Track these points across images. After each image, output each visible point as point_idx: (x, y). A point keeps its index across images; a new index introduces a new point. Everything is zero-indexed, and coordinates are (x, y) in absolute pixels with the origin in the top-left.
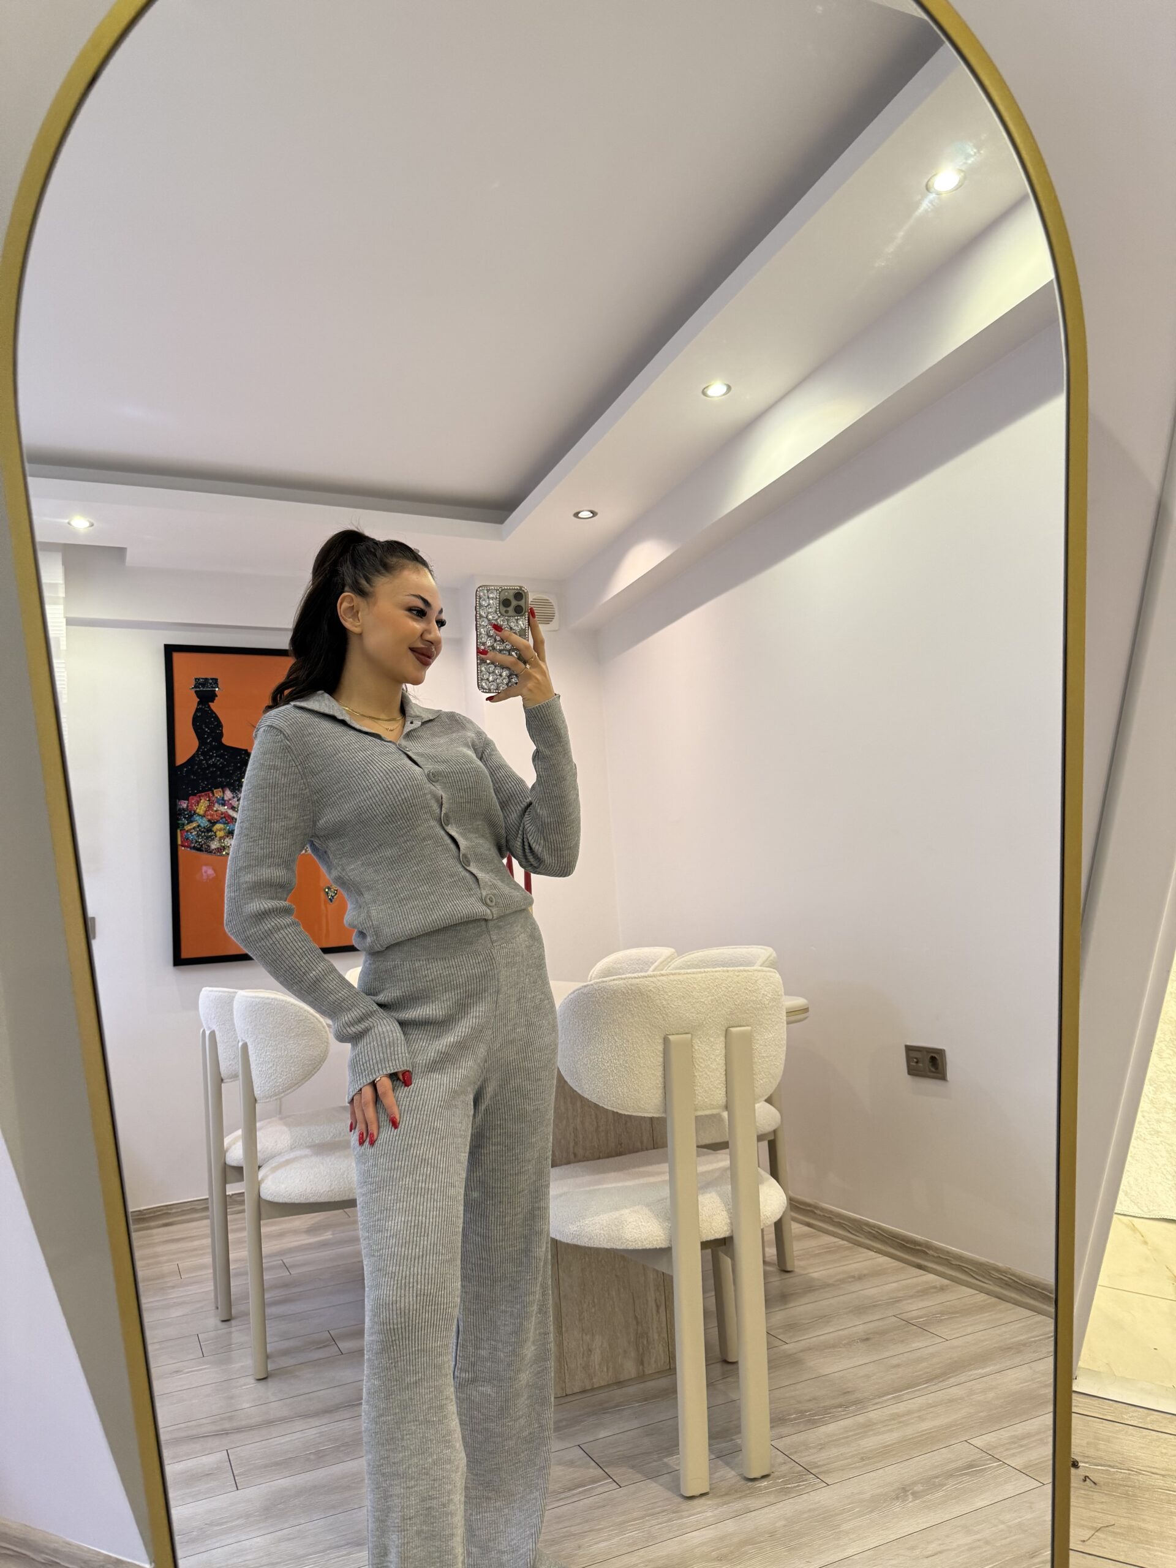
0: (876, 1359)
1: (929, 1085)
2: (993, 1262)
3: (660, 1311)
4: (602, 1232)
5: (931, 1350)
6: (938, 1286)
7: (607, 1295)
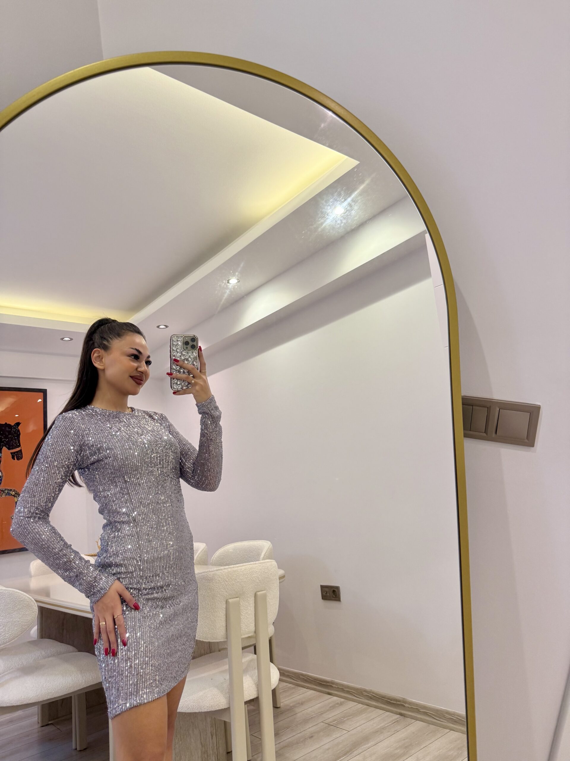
0: (318, 747)
1: (333, 604)
2: (363, 687)
3: (213, 738)
4: (194, 704)
5: (342, 738)
6: (339, 703)
7: (187, 733)
